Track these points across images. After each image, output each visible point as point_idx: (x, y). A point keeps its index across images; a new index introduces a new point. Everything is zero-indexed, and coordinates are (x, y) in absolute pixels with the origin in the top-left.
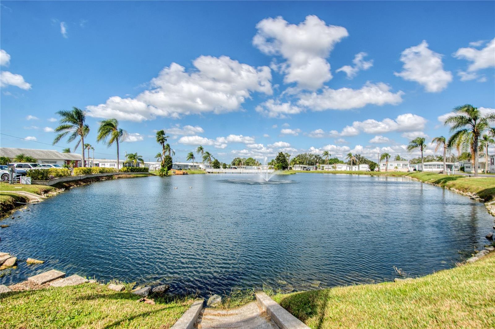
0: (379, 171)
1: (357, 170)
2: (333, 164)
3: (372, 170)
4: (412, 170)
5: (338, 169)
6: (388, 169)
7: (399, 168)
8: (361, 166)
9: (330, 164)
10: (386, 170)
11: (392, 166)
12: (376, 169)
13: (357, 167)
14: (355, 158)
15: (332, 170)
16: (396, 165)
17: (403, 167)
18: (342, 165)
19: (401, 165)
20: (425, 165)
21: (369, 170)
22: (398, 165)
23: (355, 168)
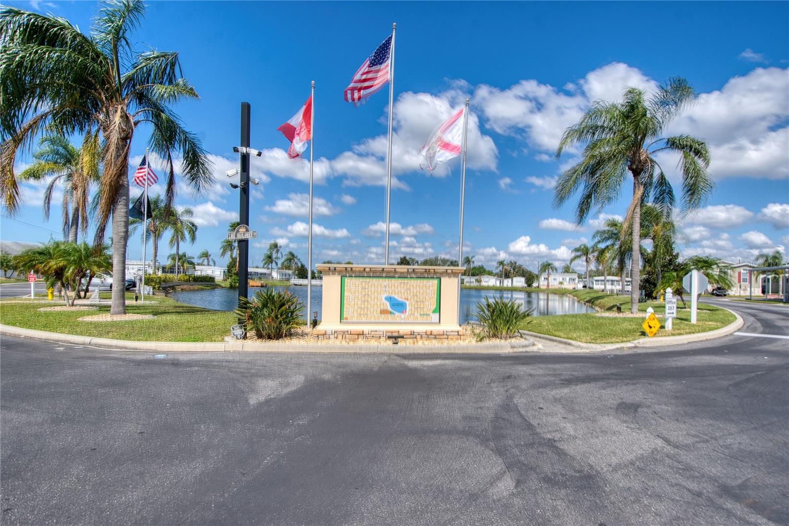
0: (538, 287)
1: (510, 285)
2: (477, 275)
3: (529, 285)
4: (580, 286)
5: (484, 284)
6: (550, 284)
7: (565, 283)
8: (515, 279)
9: (473, 275)
10: (548, 286)
11: (555, 280)
12: (535, 285)
13: (510, 280)
14: (508, 268)
15: (475, 284)
16: (561, 280)
17: (569, 282)
18: (490, 277)
19: (568, 279)
20: (596, 281)
21: (526, 285)
22: (563, 279)
23: (507, 283)
